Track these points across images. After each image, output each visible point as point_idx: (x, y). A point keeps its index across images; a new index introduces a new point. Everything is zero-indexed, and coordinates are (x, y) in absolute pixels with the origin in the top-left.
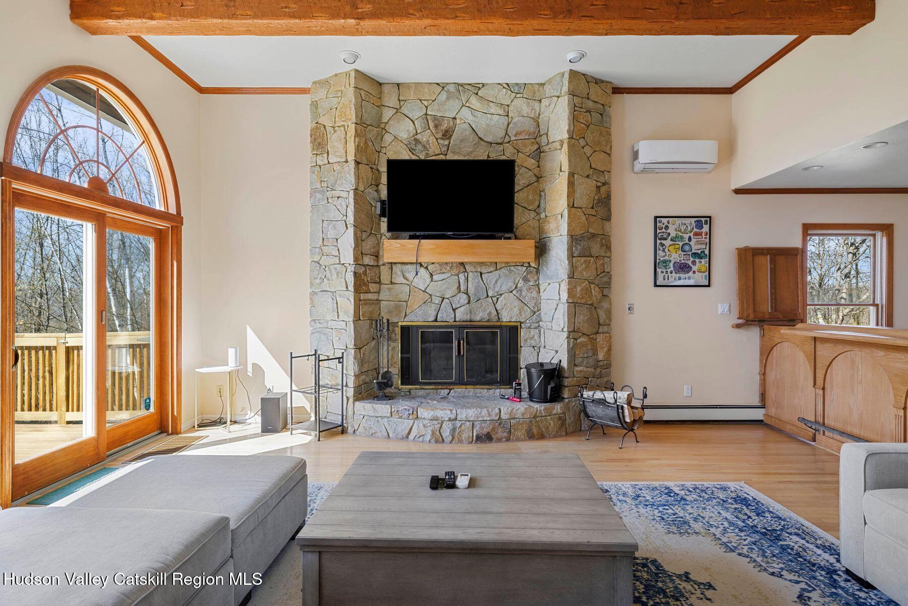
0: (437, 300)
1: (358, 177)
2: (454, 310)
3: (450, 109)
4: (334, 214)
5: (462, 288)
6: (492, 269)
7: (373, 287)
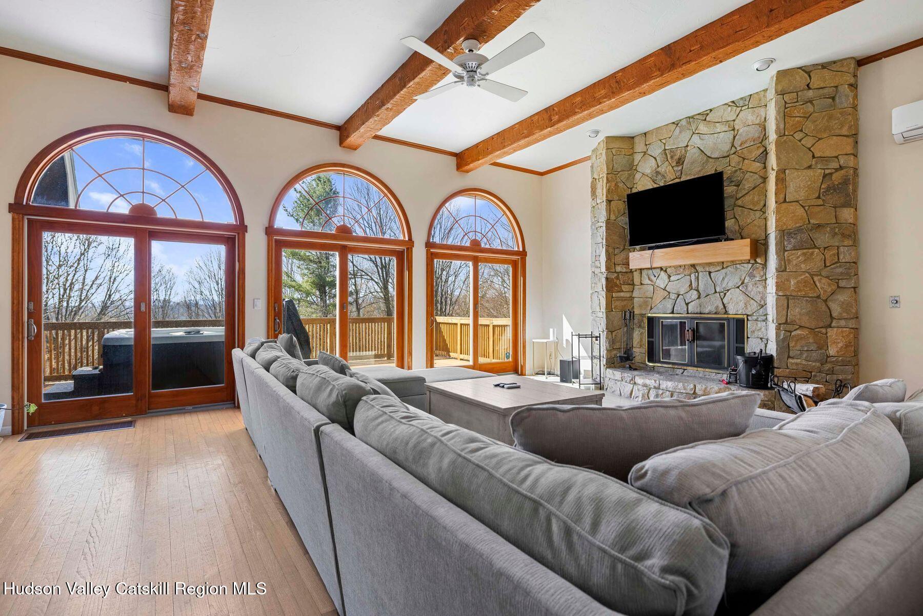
0: (673, 296)
2: (687, 304)
3: (681, 140)
4: (599, 239)
5: (694, 286)
6: (719, 268)
7: (625, 288)
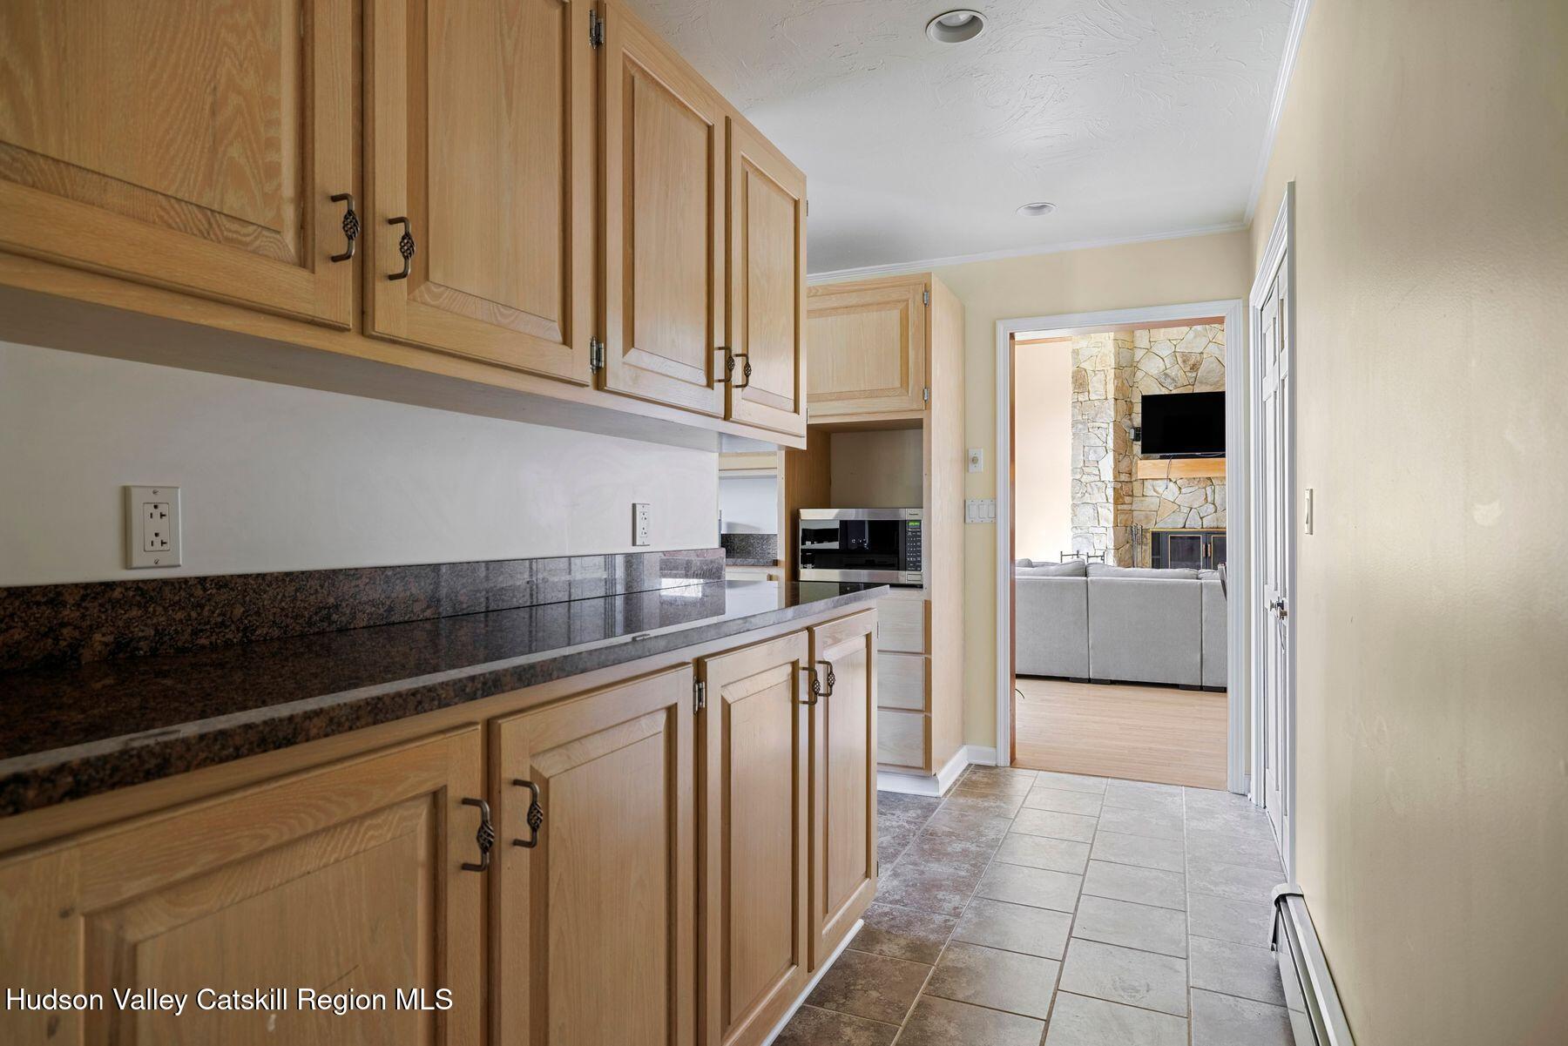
0: (1186, 510)
1: (1116, 411)
2: (1201, 518)
3: (1197, 345)
4: (1095, 441)
5: (1209, 499)
7: (1127, 499)
